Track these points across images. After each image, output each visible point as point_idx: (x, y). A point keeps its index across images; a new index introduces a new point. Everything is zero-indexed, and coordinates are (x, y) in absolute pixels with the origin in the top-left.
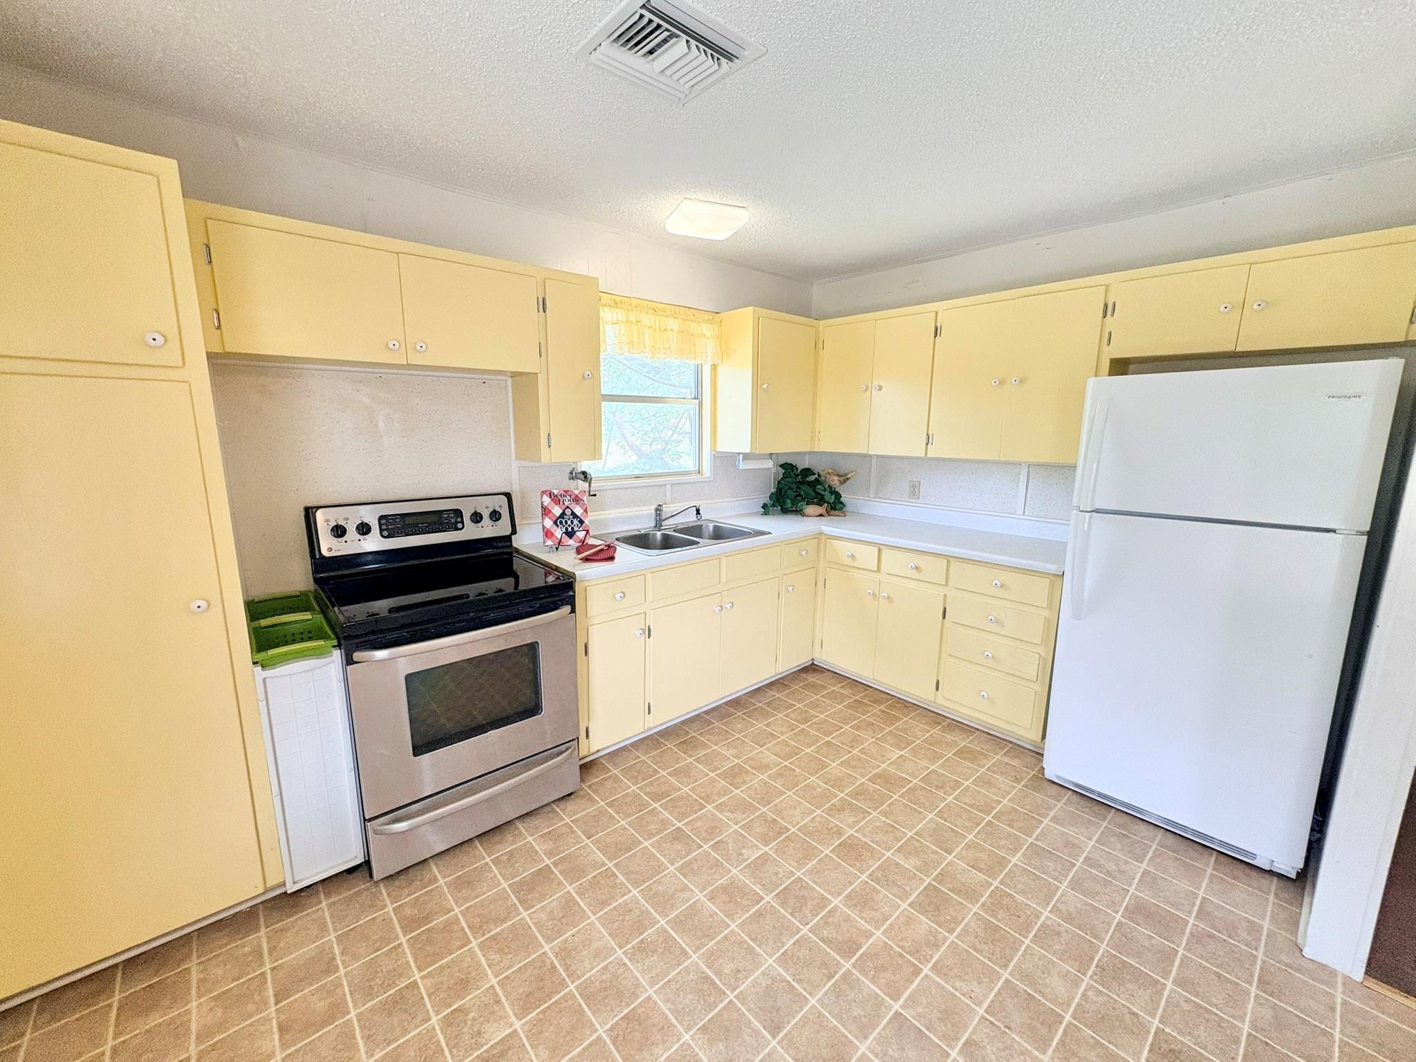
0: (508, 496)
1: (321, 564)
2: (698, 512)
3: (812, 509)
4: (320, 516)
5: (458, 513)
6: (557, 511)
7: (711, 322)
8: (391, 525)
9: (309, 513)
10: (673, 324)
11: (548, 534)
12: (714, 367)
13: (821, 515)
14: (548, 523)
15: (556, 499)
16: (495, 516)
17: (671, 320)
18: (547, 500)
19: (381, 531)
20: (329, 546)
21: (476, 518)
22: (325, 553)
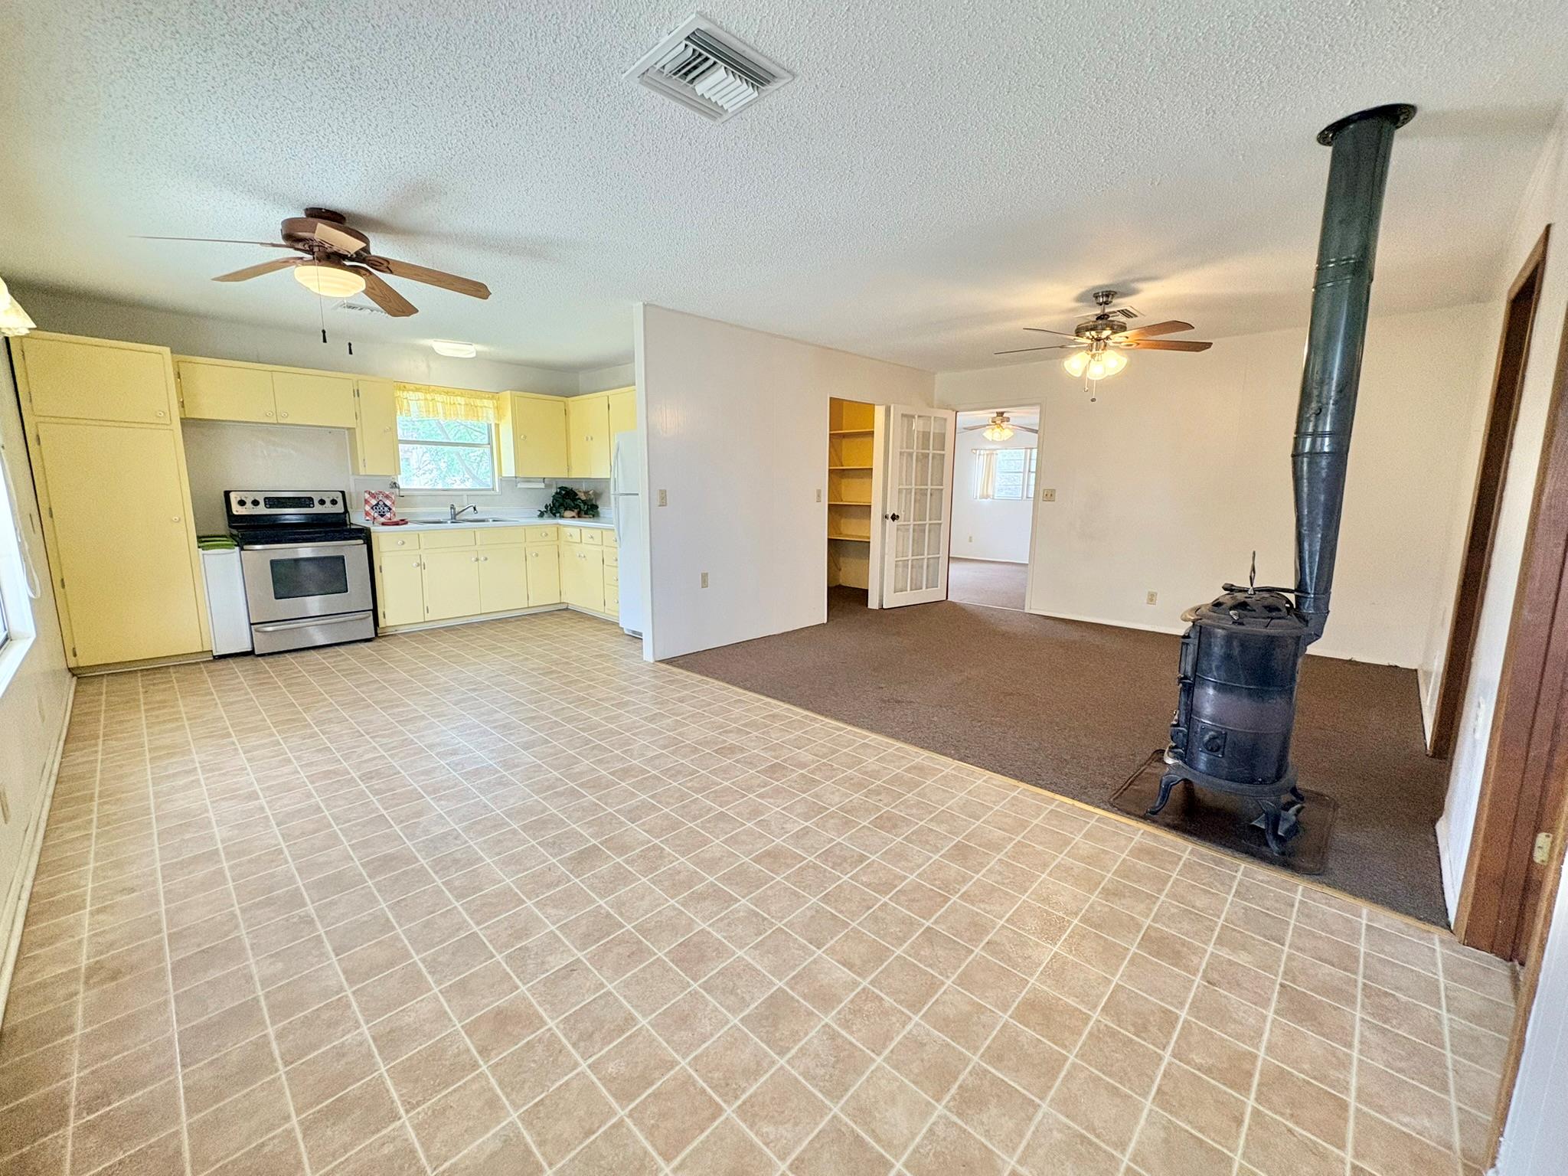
0: (343, 493)
1: (232, 518)
2: (475, 509)
3: (568, 513)
4: (232, 495)
5: (311, 499)
6: (374, 502)
7: (492, 398)
8: (272, 502)
9: (227, 494)
10: (461, 400)
11: (367, 514)
12: (497, 425)
13: (574, 517)
14: (368, 508)
15: (373, 496)
16: (334, 502)
17: (459, 398)
18: (367, 496)
19: (266, 505)
20: (237, 510)
21: (322, 502)
22: (235, 513)
